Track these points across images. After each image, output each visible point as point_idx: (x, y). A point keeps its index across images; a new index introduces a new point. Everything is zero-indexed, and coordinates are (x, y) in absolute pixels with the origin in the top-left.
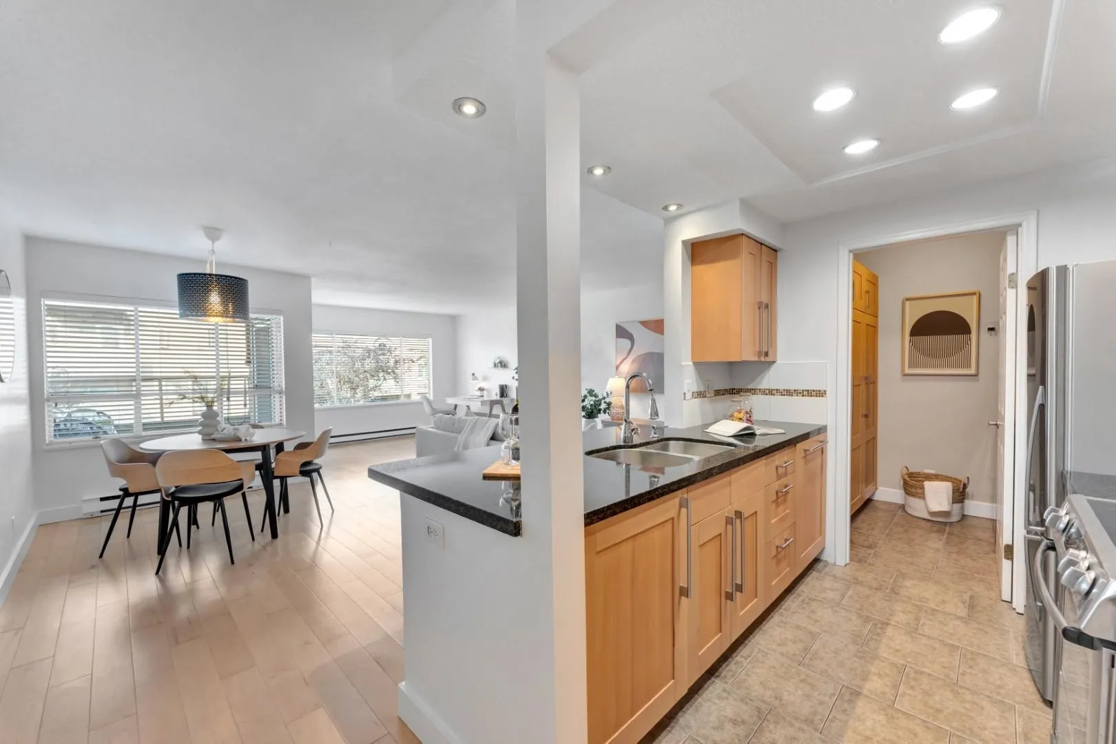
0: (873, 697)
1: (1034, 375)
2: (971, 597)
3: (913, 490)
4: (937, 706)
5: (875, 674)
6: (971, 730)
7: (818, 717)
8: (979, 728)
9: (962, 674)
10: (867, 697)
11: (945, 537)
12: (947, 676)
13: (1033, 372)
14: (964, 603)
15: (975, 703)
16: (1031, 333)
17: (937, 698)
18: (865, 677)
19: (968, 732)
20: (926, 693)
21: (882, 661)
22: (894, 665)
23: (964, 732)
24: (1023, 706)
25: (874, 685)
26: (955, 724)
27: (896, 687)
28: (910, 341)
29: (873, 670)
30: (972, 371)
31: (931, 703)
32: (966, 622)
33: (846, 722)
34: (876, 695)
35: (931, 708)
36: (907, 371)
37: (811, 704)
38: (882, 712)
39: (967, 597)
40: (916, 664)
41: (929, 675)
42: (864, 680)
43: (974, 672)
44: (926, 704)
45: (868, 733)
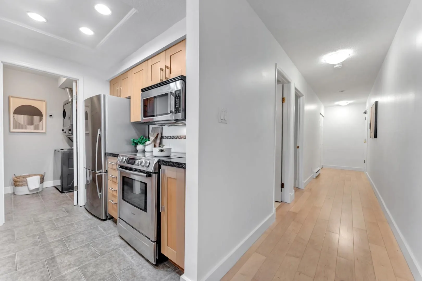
0: (60, 254)
1: (88, 134)
2: (65, 209)
3: (21, 183)
4: (81, 240)
5: (54, 248)
6: (94, 238)
7: (45, 277)
8: (95, 236)
9: (80, 229)
10: (57, 256)
11: (41, 197)
12: (77, 232)
13: (88, 132)
14: (64, 212)
15: (90, 232)
16: (87, 120)
17: (79, 238)
18: (52, 251)
19: (93, 239)
20: (75, 240)
21: (53, 243)
22: (58, 241)
23: (92, 240)
24: (99, 225)
25: (57, 251)
26: (89, 240)
27: (65, 245)
28: (14, 116)
29: (52, 247)
30: (44, 131)
31: (79, 241)
32: (70, 216)
33: (58, 268)
34: (60, 253)
35: (80, 242)
36: (12, 130)
37: (37, 276)
38: (67, 255)
39: (64, 209)
40: (65, 236)
41: (72, 235)
42: (52, 252)
43: (82, 226)
44: (78, 242)
45: (68, 263)
